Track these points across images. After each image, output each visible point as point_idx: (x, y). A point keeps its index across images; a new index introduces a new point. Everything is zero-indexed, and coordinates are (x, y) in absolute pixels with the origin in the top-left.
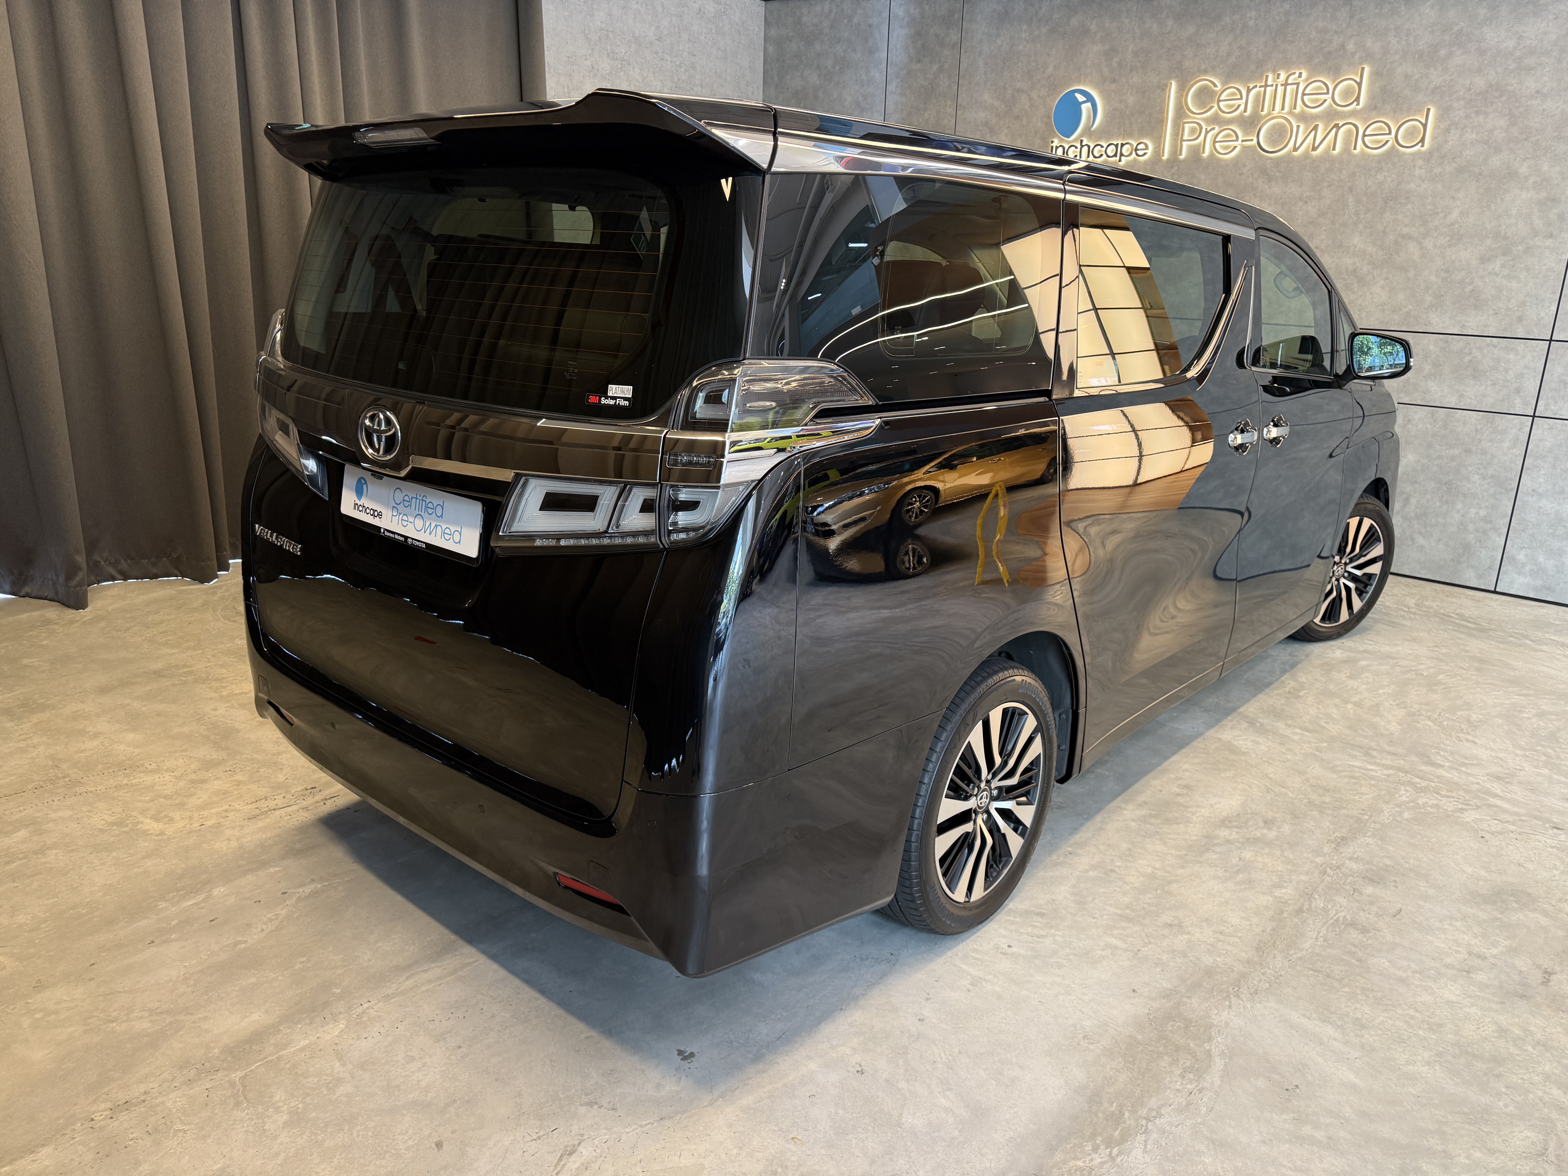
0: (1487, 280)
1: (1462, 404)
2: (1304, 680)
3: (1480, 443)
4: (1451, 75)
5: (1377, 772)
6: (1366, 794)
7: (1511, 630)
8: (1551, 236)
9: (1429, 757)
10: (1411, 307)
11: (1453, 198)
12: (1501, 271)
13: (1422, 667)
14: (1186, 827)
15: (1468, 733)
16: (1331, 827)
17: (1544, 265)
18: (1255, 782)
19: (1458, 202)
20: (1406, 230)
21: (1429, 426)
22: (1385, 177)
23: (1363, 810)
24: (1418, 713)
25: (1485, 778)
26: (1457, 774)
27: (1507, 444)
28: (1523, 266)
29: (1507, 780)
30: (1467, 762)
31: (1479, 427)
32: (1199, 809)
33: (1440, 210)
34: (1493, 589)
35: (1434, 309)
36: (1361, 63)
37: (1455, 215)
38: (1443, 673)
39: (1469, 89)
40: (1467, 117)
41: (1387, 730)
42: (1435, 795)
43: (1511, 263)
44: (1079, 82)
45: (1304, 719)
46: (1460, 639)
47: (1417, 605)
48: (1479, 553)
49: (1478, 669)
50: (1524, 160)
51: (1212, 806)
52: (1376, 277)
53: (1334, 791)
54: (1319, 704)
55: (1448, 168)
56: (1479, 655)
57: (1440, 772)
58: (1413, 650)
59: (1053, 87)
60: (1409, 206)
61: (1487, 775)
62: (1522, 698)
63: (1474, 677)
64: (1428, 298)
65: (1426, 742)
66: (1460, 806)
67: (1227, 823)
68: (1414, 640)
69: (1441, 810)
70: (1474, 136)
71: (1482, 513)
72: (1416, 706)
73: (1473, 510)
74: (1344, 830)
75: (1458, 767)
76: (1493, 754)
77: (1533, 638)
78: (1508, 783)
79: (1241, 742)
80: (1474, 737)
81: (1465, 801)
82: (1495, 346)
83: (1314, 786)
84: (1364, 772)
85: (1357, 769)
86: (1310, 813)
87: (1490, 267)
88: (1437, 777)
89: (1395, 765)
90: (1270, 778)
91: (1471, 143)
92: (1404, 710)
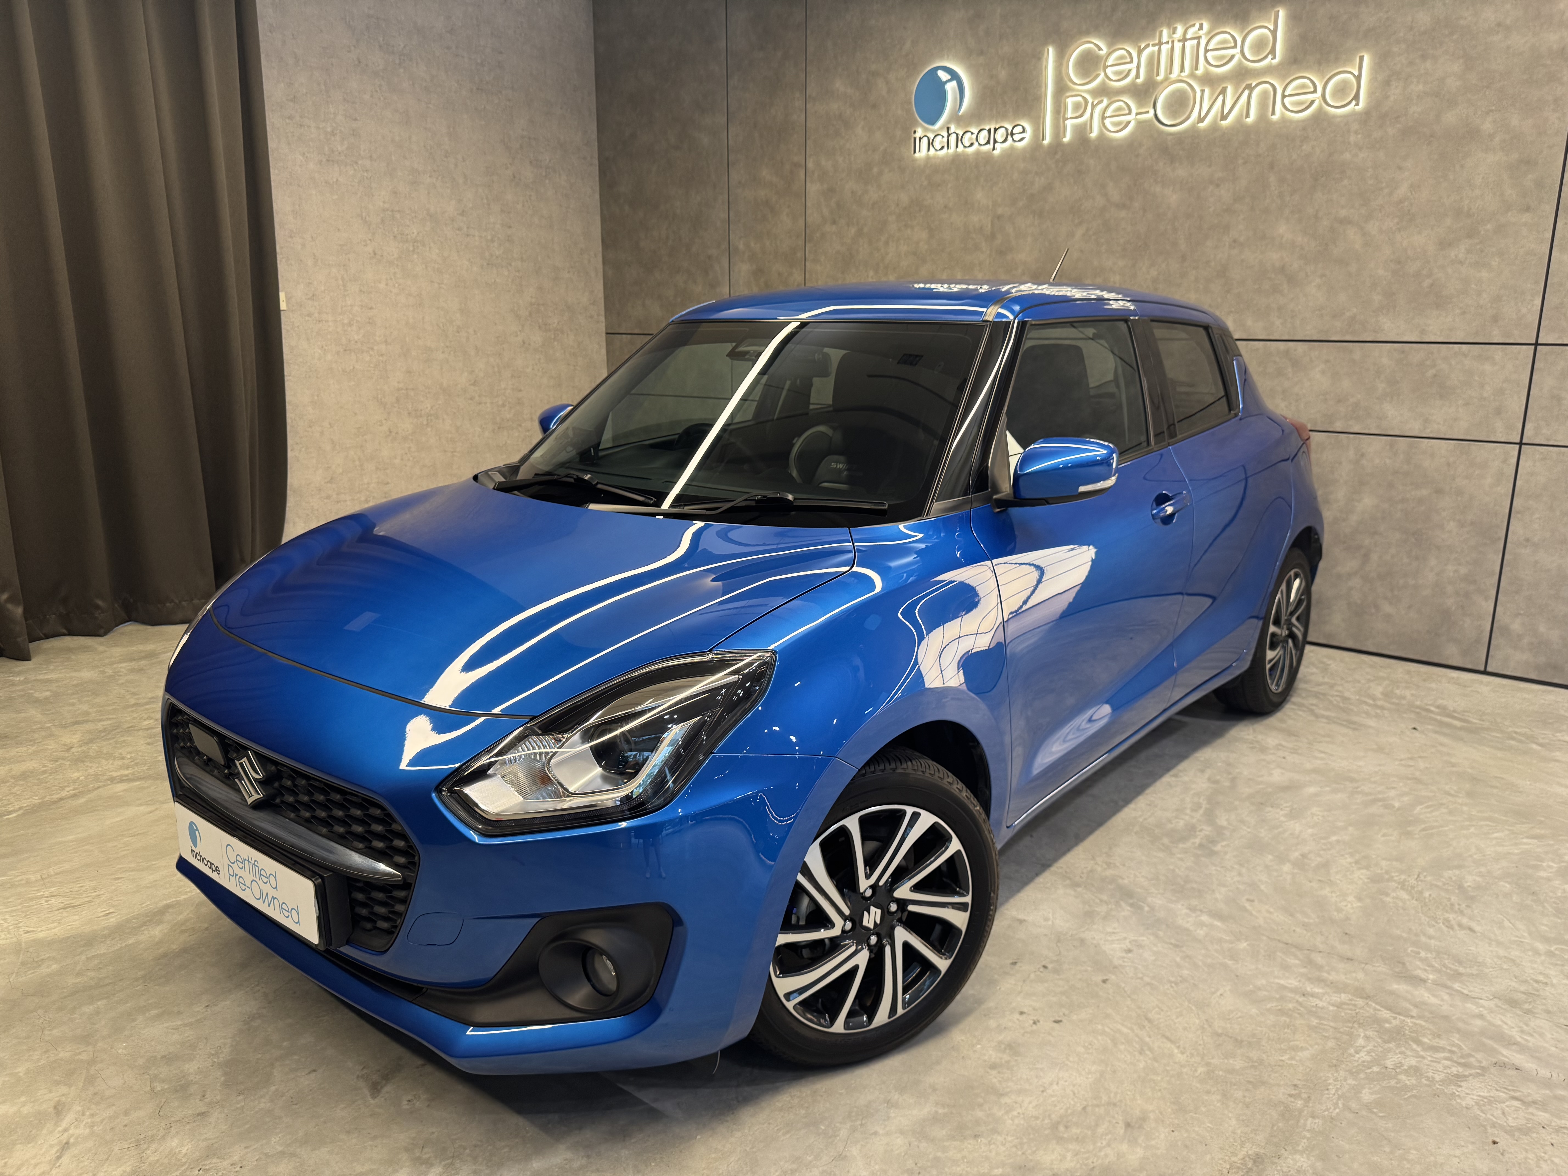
0: (1450, 271)
1: (1428, 431)
2: (1225, 823)
3: (1454, 479)
4: (1387, 12)
5: (1321, 1000)
6: (1302, 1049)
7: (1510, 729)
8: (1528, 209)
9: (1404, 964)
10: (1355, 310)
11: (1400, 168)
12: (1466, 258)
13: (1392, 793)
14: (990, 1143)
15: (1462, 912)
16: (1239, 1132)
17: (1522, 247)
18: (1125, 1030)
19: (1407, 173)
20: (1343, 213)
21: (1388, 461)
22: (1313, 147)
23: (1295, 1085)
24: (1387, 877)
25: (1491, 1004)
26: (1446, 997)
27: (1489, 481)
28: (1494, 249)
29: (1526, 1006)
30: (1461, 970)
31: (1451, 459)
32: (1020, 1099)
33: (1384, 185)
34: (1482, 668)
35: (1384, 311)
36: (1273, 6)
37: (1403, 190)
38: (1421, 804)
39: (1411, 29)
40: (1411, 63)
41: (1339, 910)
42: (1415, 1046)
43: (1478, 247)
44: (941, 57)
45: (1218, 896)
46: (1442, 744)
47: (1387, 695)
48: (1461, 623)
49: (1470, 794)
50: (1487, 113)
51: (1043, 1091)
52: (1309, 274)
53: (1250, 1043)
54: (1241, 865)
55: (1391, 131)
56: (1469, 770)
57: (1423, 994)
58: (1380, 765)
59: (912, 66)
60: (1346, 182)
61: (1495, 998)
62: (1536, 841)
63: (1465, 808)
64: (1377, 298)
65: (1398, 932)
66: (1454, 1070)
67: (1061, 1128)
68: (1380, 749)
69: (1424, 1081)
70: (1421, 87)
71: (1463, 570)
72: (1384, 863)
73: (1450, 568)
74: (1260, 1138)
75: (1449, 983)
76: (1502, 952)
77: (1541, 741)
78: (1528, 1012)
79: (1115, 946)
80: (1471, 918)
81: (1462, 1057)
82: (1465, 355)
83: (1219, 1035)
84: (1301, 999)
85: (1289, 995)
86: (1206, 1098)
87: (1453, 254)
88: (1416, 1006)
89: (1349, 982)
90: (1149, 1021)
91: (1418, 96)
92: (1368, 873)
